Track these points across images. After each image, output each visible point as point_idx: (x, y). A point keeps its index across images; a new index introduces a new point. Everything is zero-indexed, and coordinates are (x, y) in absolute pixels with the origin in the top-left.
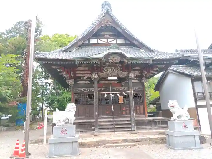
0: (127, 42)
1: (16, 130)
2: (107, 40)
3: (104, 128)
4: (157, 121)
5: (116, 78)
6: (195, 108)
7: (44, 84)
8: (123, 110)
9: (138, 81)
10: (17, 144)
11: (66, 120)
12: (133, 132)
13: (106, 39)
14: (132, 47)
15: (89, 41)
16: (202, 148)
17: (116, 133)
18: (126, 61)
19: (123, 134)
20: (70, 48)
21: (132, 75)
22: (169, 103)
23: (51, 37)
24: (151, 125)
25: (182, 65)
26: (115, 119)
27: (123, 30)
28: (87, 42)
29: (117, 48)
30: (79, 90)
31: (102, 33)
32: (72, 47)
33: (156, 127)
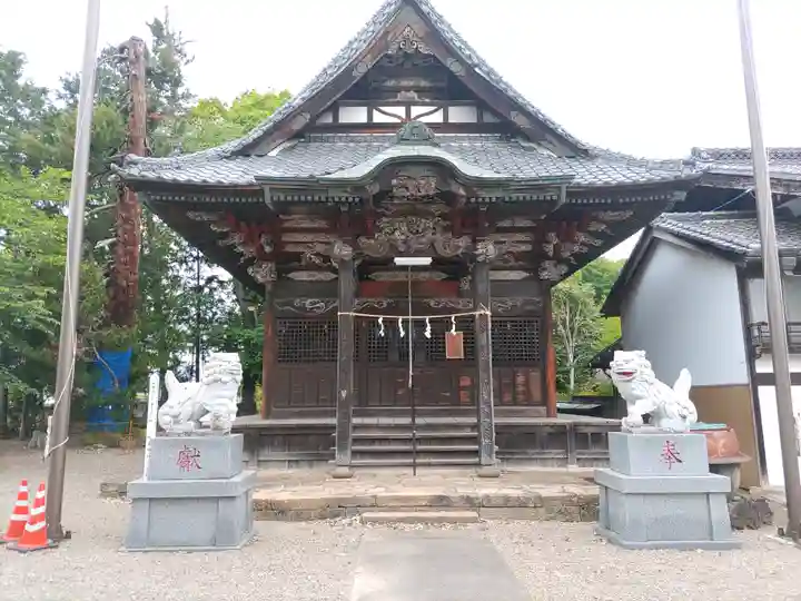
0: (488, 118)
1: (86, 445)
2: (408, 113)
3: (374, 451)
4: (589, 430)
5: (427, 261)
6: (748, 385)
7: (202, 283)
8: (462, 384)
9: (525, 274)
10: (23, 496)
11: (202, 416)
12: (485, 470)
13: (404, 108)
14: (508, 140)
15: (336, 117)
16: (737, 546)
17: (419, 471)
18: (462, 192)
19: (444, 476)
20: (256, 143)
21: (487, 249)
22: (613, 360)
23: (230, 105)
24: (563, 445)
25: (712, 213)
26: (419, 421)
27: (470, 69)
28: (329, 119)
29: (427, 140)
30: (294, 307)
31: (391, 83)
32: (270, 139)
33: (583, 454)
